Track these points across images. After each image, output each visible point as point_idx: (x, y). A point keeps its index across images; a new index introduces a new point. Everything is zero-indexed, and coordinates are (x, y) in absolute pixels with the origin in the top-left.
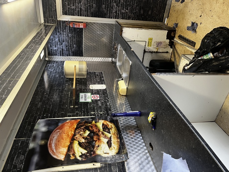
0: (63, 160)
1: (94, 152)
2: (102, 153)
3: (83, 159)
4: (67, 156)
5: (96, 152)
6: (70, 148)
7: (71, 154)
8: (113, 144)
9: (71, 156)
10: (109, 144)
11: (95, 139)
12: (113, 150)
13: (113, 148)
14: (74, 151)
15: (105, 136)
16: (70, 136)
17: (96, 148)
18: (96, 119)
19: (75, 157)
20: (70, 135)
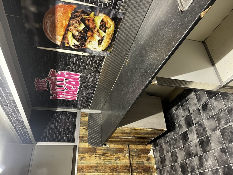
0: (59, 45)
1: (85, 46)
2: (92, 47)
3: (75, 48)
4: (63, 43)
5: (87, 46)
6: (65, 37)
7: (66, 42)
8: (103, 43)
9: (65, 44)
10: (100, 42)
11: (88, 35)
12: (101, 48)
13: (102, 46)
14: (68, 41)
15: (100, 34)
16: (64, 26)
17: (87, 43)
18: (96, 11)
19: (69, 45)
20: (64, 24)
